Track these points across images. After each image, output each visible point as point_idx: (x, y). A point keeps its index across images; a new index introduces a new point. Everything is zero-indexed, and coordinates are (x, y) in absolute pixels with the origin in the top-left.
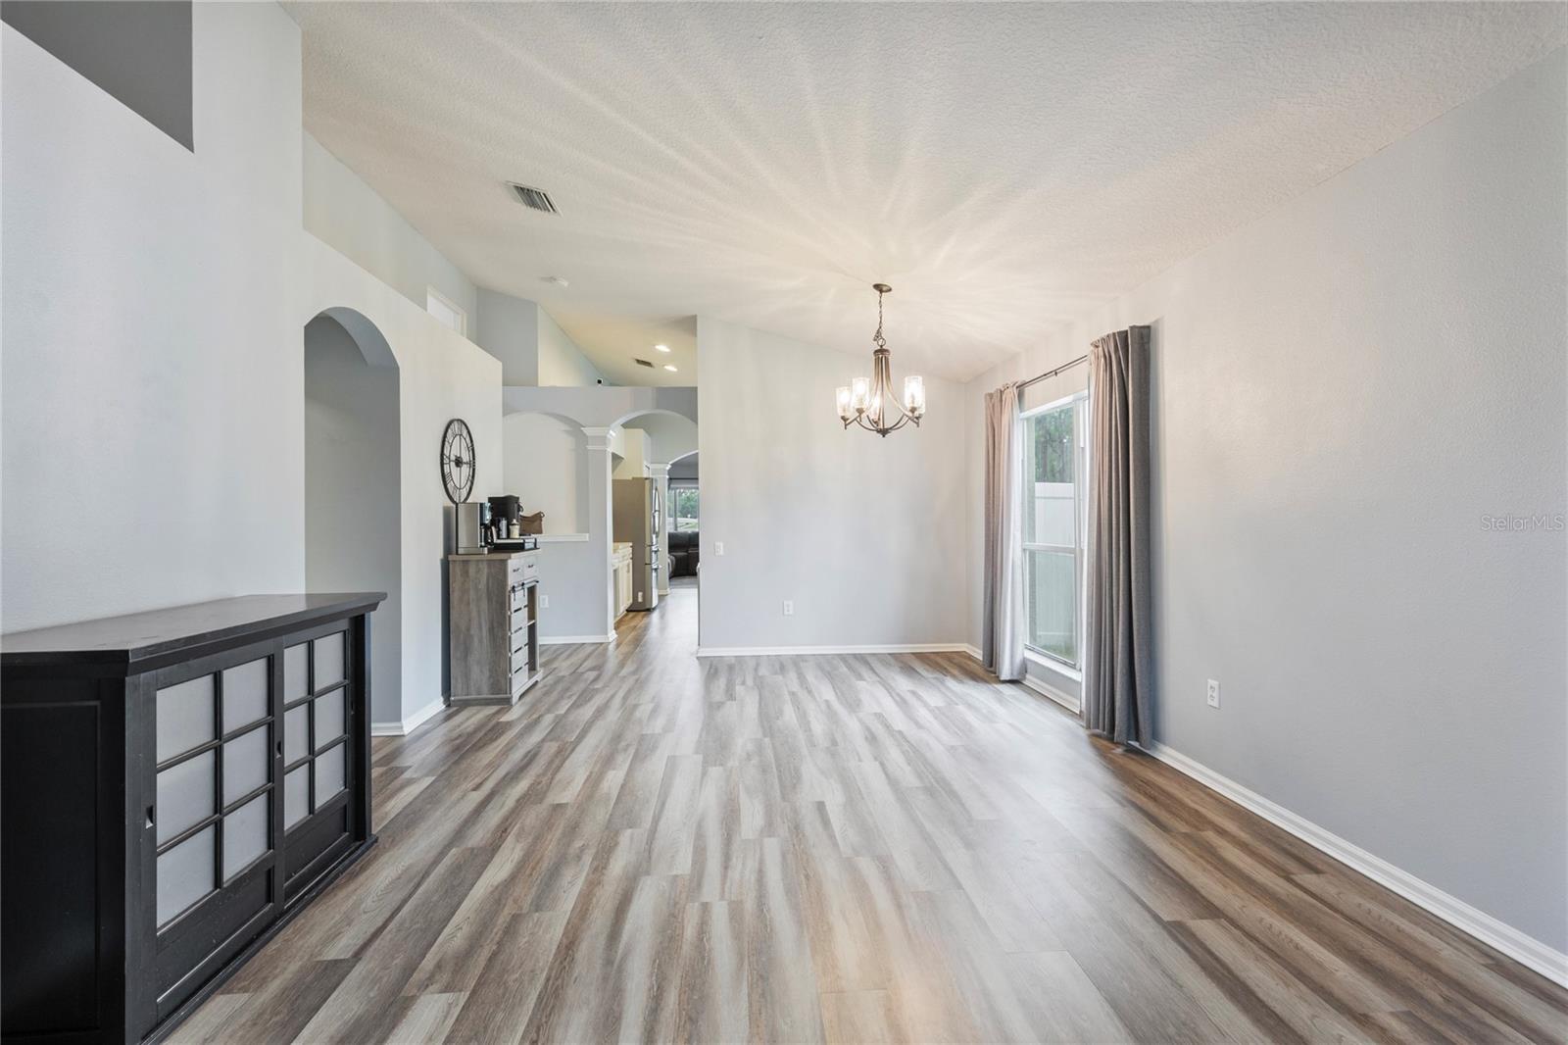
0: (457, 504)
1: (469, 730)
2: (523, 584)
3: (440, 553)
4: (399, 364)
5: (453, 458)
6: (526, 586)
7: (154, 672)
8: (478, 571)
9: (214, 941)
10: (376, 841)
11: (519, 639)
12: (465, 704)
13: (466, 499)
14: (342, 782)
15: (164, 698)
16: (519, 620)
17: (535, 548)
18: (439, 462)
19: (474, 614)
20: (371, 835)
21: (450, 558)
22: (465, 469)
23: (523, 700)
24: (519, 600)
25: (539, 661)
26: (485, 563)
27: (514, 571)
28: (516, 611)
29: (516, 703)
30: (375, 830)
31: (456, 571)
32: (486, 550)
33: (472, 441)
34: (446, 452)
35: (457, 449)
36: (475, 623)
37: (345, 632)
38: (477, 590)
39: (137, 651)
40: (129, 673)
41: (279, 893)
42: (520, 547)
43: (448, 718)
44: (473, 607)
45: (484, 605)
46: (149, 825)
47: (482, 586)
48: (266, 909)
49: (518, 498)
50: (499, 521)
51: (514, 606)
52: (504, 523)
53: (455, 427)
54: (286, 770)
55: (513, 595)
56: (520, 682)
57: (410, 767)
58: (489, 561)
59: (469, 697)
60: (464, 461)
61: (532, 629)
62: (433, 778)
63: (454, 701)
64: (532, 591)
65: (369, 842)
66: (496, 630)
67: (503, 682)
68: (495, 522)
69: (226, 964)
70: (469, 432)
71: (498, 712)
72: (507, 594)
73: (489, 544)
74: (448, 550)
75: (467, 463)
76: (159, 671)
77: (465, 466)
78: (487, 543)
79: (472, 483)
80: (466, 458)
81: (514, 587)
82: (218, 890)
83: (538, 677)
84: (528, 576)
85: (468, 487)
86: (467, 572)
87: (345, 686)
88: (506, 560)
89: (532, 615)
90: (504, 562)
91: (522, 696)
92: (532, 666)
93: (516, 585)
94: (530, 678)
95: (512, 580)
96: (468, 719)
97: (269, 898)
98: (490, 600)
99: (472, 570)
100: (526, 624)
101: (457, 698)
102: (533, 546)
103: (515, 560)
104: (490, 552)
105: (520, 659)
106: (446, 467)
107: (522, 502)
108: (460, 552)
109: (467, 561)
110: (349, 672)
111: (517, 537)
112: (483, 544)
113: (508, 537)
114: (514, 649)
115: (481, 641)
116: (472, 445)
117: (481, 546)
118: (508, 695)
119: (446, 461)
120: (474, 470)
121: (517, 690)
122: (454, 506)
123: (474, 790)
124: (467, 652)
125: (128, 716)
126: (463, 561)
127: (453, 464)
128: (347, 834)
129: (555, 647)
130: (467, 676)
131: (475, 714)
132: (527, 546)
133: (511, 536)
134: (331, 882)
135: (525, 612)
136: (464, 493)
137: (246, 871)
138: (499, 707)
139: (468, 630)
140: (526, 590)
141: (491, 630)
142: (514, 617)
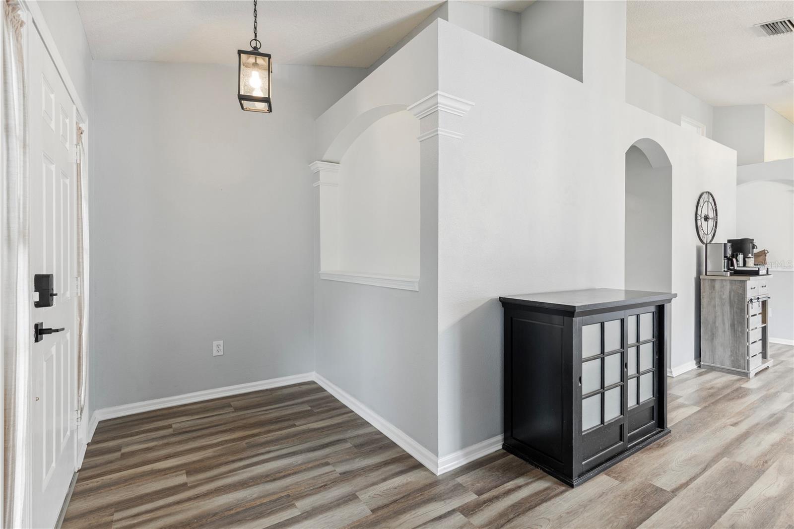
0: (706, 245)
1: (718, 386)
2: (758, 298)
3: (694, 274)
4: (672, 165)
5: (703, 216)
6: (761, 300)
7: (581, 317)
8: (723, 287)
9: (601, 448)
10: (670, 432)
11: (755, 335)
12: (712, 369)
13: (711, 241)
14: (651, 393)
15: (585, 329)
16: (755, 323)
17: (767, 274)
18: (694, 219)
19: (719, 313)
20: (666, 427)
21: (701, 277)
22: (711, 223)
23: (758, 377)
24: (755, 308)
25: (770, 352)
26: (728, 281)
27: (752, 289)
28: (752, 316)
29: (753, 378)
30: (669, 426)
31: (705, 287)
32: (728, 273)
33: (715, 205)
34: (699, 213)
35: (705, 210)
36: (719, 320)
37: (653, 312)
38: (721, 298)
39: (579, 307)
40: (575, 316)
41: (626, 437)
42: (756, 273)
43: (700, 375)
44: (718, 309)
45: (727, 308)
46: (580, 385)
47: (726, 295)
48: (620, 444)
49: (753, 240)
50: (737, 255)
51: (751, 312)
52: (741, 257)
53: (705, 197)
54: (629, 377)
55: (750, 305)
56: (755, 364)
57: (681, 397)
58: (731, 281)
59: (714, 365)
60: (710, 217)
61: (764, 330)
62: (700, 408)
63: (703, 365)
64: (764, 304)
65: (666, 431)
66: (736, 326)
67: (742, 361)
68: (734, 255)
69: (607, 461)
70: (714, 200)
71: (739, 380)
72: (746, 304)
73: (731, 270)
74: (699, 272)
75: (712, 219)
76: (584, 317)
77: (710, 220)
78: (729, 269)
79: (715, 231)
80: (711, 215)
81: (751, 300)
82: (602, 425)
83: (770, 363)
84: (762, 293)
85: (712, 234)
86: (714, 287)
87: (653, 342)
88: (747, 281)
89: (764, 321)
90: (744, 282)
91: (757, 374)
92: (764, 356)
93: (753, 298)
94: (763, 363)
95: (750, 295)
96: (715, 378)
97: (621, 439)
98: (731, 306)
99: (718, 285)
100: (760, 325)
101: (705, 364)
102: (766, 273)
103: (752, 282)
104: (731, 275)
105: (756, 349)
106: (699, 222)
107: (756, 242)
108: (708, 273)
109: (714, 280)
110: (656, 335)
111: (752, 265)
112: (726, 270)
113: (744, 265)
114: (751, 341)
115: (724, 331)
116: (716, 207)
117: (724, 271)
118: (746, 371)
119: (699, 218)
120: (716, 222)
121: (753, 370)
122: (704, 246)
123: (732, 425)
124: (713, 336)
125: (574, 335)
126: (711, 279)
127: (703, 220)
128: (654, 422)
129: (780, 346)
130: (713, 351)
131: (720, 377)
132: (761, 272)
133: (747, 265)
134: (648, 444)
135: (760, 317)
136: (710, 237)
137: (613, 421)
138: (739, 377)
139: (715, 323)
140: (761, 303)
141: (733, 325)
142: (751, 319)
